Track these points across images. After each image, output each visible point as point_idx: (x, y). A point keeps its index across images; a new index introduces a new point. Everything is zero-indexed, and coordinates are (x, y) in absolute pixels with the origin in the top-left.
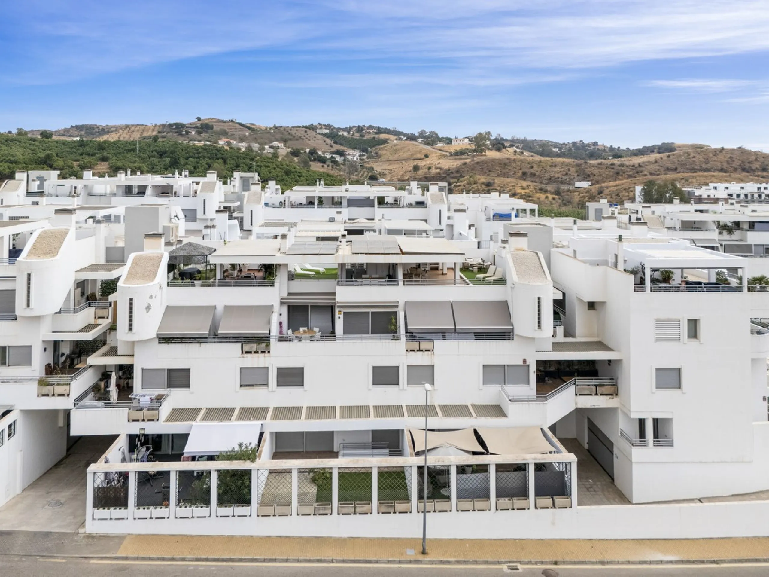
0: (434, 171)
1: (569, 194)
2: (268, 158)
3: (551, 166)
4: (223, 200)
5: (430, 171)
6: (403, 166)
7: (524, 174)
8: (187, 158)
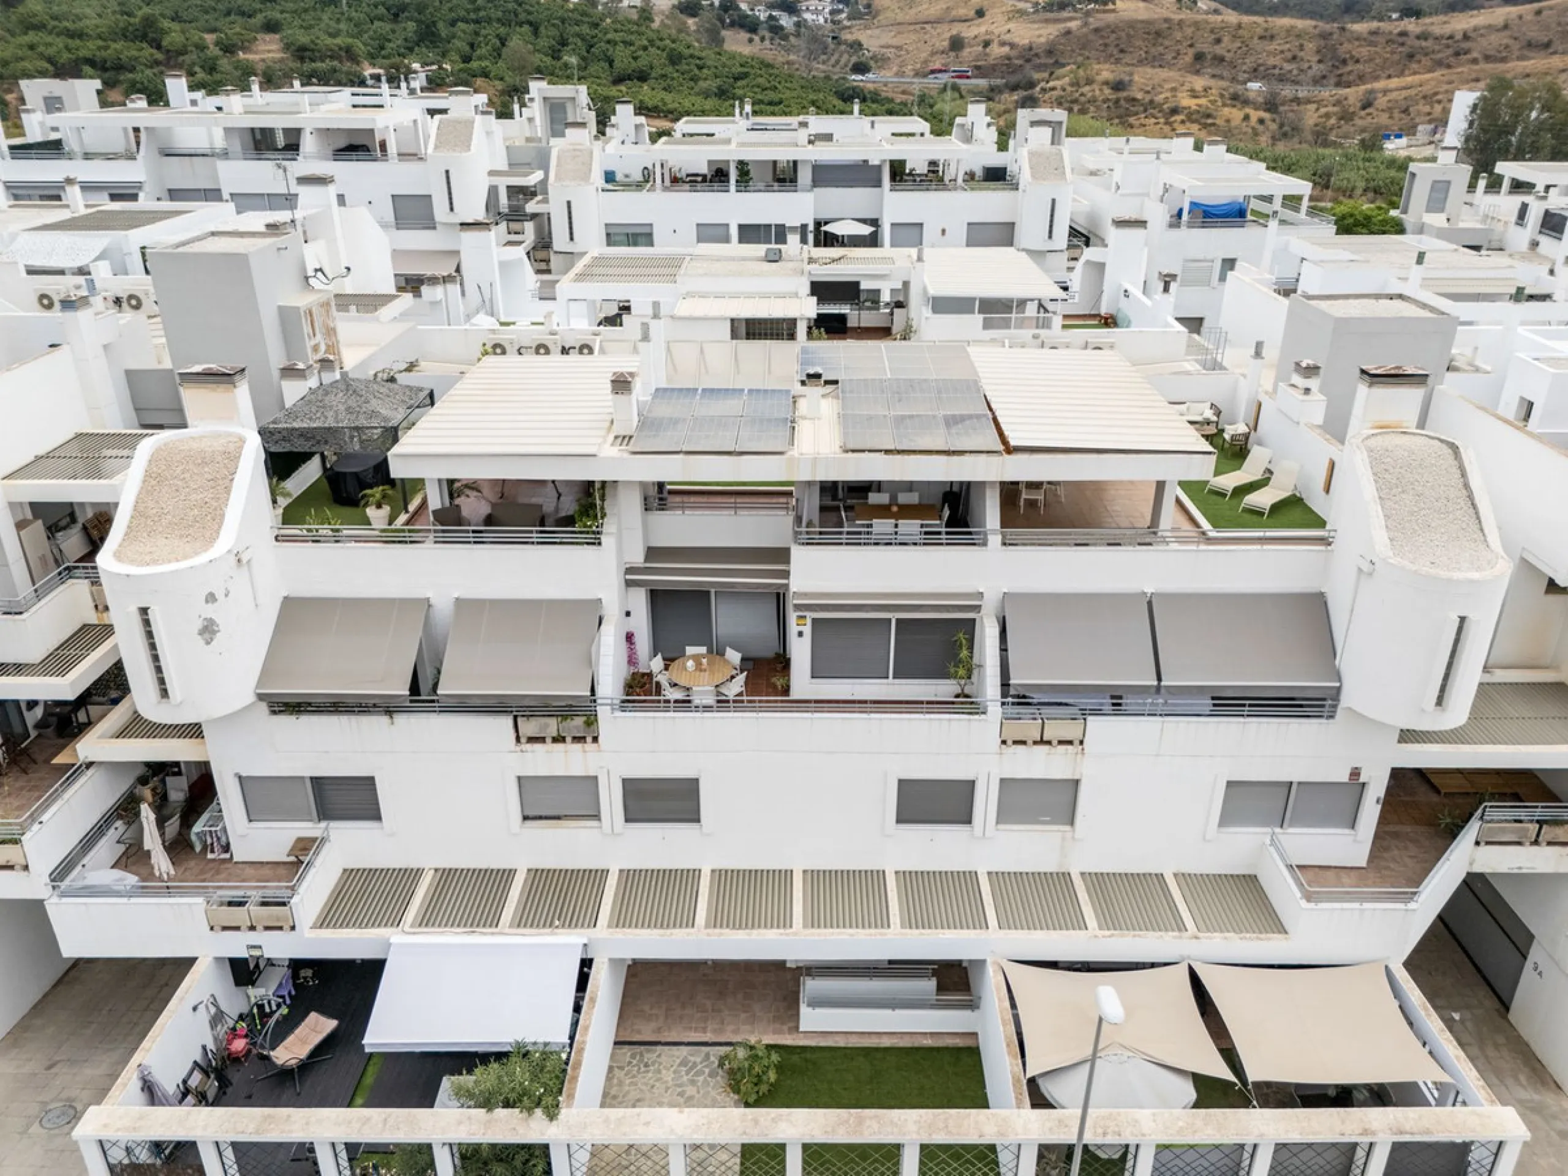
0: (997, 51)
1: (1296, 108)
2: (629, 22)
3: (1261, 38)
4: (502, 165)
5: (988, 50)
6: (927, 37)
7: (1199, 57)
8: (453, 23)
